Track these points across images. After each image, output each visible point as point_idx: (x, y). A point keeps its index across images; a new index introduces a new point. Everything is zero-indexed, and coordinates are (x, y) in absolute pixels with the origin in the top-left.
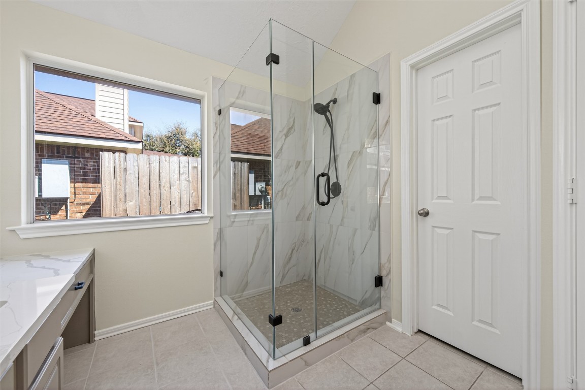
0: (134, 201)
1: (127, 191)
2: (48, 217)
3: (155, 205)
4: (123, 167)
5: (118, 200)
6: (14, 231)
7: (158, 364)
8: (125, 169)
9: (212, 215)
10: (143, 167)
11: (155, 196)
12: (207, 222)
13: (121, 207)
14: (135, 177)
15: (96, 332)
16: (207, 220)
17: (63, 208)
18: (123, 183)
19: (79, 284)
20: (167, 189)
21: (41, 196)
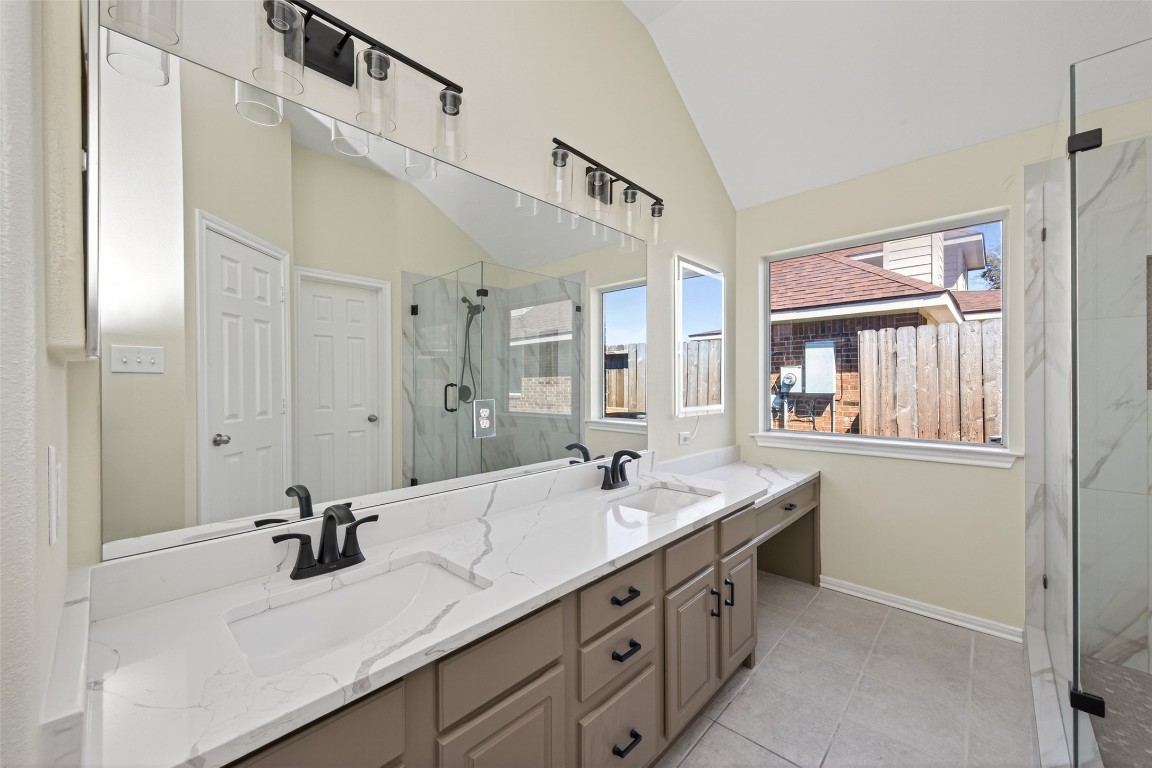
0: (909, 408)
1: (897, 390)
2: (811, 419)
3: (949, 416)
4: (891, 350)
5: (884, 405)
6: (753, 437)
7: (875, 652)
8: (896, 353)
9: (1021, 452)
10: (924, 347)
11: (949, 399)
12: (1009, 466)
13: (888, 416)
14: (912, 367)
15: (821, 576)
16: (1009, 462)
17: (828, 408)
18: (890, 376)
19: (791, 506)
20: (976, 386)
21: (804, 391)
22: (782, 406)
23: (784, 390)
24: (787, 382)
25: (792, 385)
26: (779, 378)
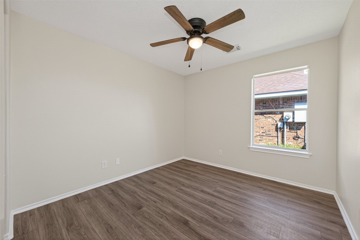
2: (296, 131)
17: (303, 127)
21: (293, 121)
22: (284, 126)
23: (285, 121)
24: (287, 118)
25: (289, 119)
26: (283, 116)
